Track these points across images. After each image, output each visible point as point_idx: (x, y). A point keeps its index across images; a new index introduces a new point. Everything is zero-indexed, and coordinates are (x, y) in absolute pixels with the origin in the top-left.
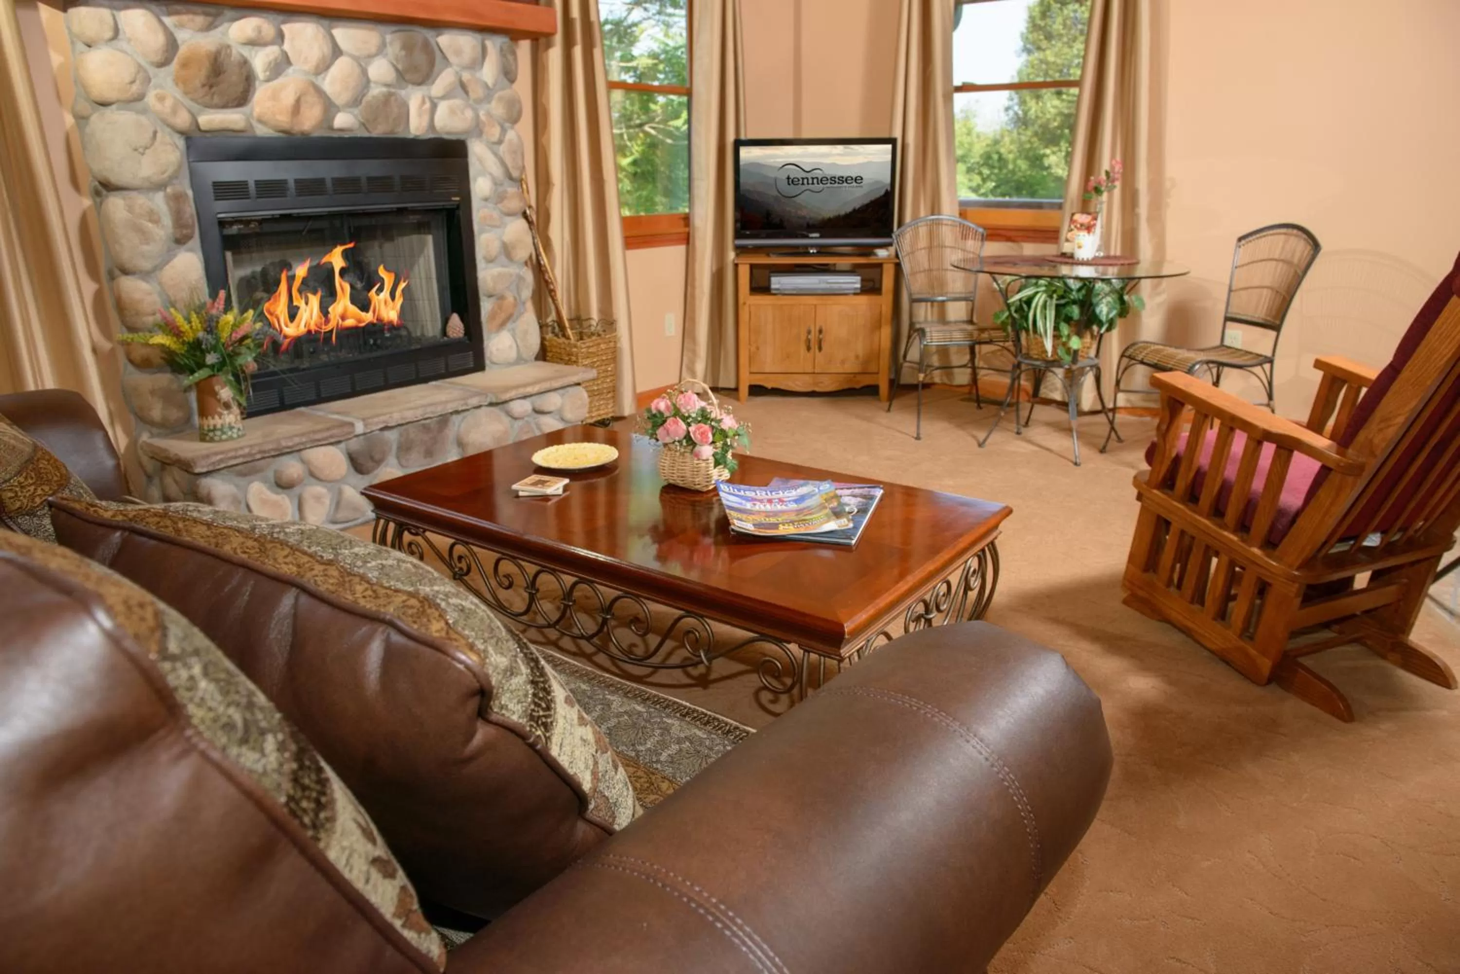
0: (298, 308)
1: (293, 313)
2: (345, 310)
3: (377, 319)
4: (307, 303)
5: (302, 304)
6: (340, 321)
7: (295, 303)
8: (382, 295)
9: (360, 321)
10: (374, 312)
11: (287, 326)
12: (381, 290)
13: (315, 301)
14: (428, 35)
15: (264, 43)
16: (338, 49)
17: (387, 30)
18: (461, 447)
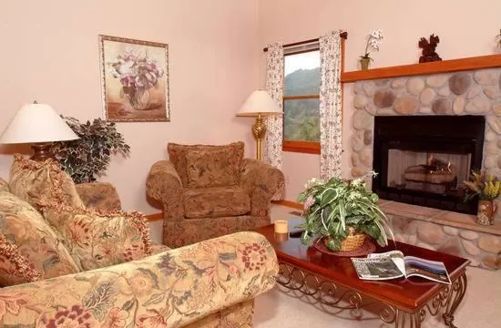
14: (470, 74)
15: (399, 87)
16: (427, 86)
17: (450, 75)
18: (418, 233)
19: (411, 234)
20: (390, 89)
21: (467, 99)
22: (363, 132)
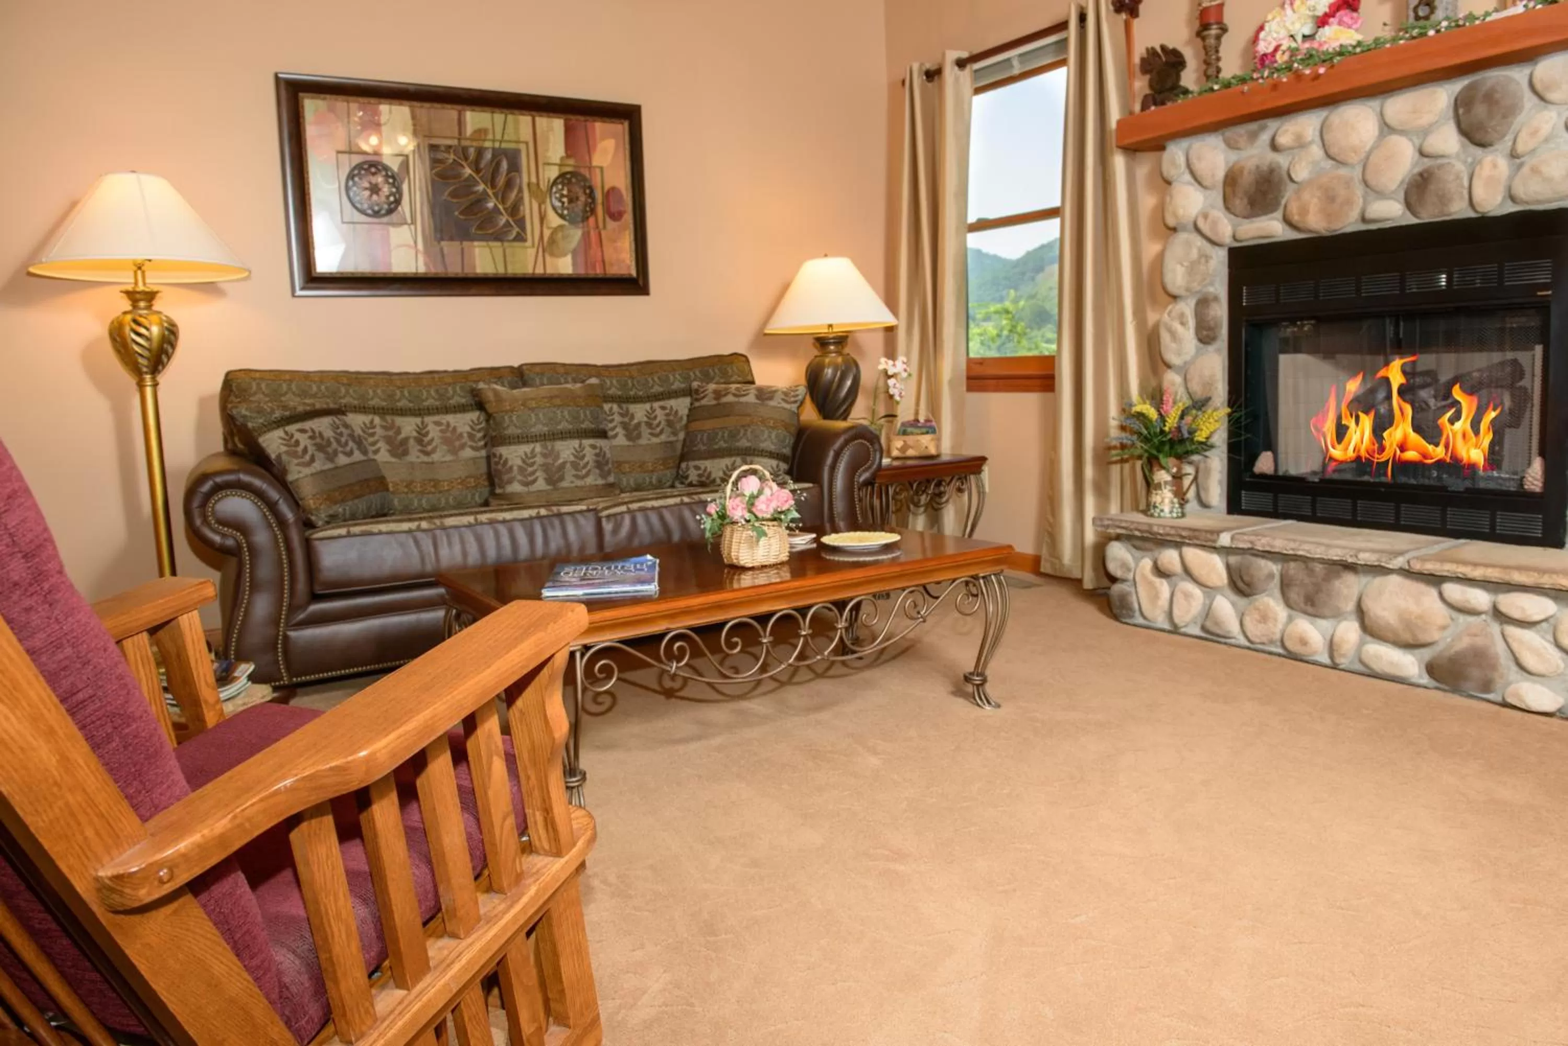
0: (1347, 428)
1: (1341, 432)
2: (1405, 437)
3: (1451, 458)
4: (1357, 422)
5: (1352, 424)
6: (1398, 452)
7: (1343, 422)
8: (1458, 425)
9: (1425, 456)
10: (1447, 446)
11: (1333, 447)
12: (1456, 417)
13: (1367, 422)
14: (1518, 75)
15: (1301, 144)
16: (1386, 128)
17: (1457, 86)
18: (1361, 613)
19: (1338, 615)
20: (1272, 156)
21: (1513, 155)
22: (1192, 302)
